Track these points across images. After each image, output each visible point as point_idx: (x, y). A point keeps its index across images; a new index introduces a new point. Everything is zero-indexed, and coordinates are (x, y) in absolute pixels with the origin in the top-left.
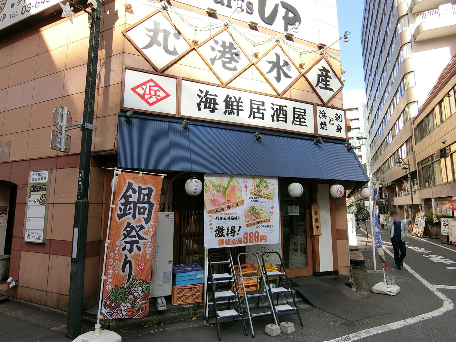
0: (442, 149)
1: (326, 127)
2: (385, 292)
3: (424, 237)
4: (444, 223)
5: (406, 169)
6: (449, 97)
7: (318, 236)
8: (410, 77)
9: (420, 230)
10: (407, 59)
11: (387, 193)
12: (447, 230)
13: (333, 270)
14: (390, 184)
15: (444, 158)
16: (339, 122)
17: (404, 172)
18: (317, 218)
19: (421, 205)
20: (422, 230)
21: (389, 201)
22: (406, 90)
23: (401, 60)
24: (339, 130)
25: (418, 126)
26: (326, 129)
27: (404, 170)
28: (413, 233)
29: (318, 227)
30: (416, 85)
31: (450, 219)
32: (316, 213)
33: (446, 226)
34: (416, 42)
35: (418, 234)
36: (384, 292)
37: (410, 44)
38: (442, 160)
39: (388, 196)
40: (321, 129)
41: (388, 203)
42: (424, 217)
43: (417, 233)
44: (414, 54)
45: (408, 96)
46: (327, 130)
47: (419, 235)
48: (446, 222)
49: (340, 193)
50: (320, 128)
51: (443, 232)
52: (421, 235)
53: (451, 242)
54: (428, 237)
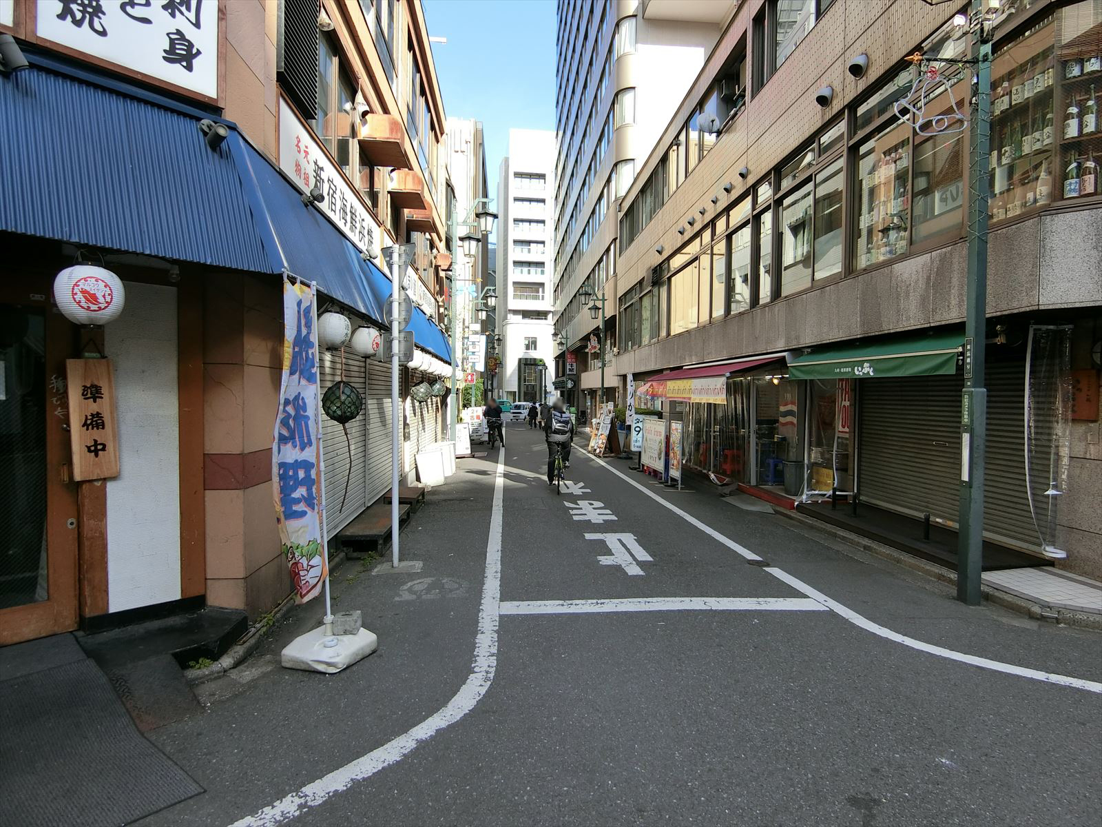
0: (657, 267)
1: (96, 20)
2: (310, 666)
3: (605, 455)
4: (637, 425)
5: (597, 310)
6: (678, 145)
7: (105, 480)
8: (627, 99)
9: (600, 442)
10: (625, 55)
11: (575, 364)
12: (640, 439)
13: (178, 596)
14: (579, 344)
15: (657, 288)
16: (181, 22)
17: (593, 317)
18: (98, 414)
19: (618, 387)
20: (604, 441)
21: (577, 380)
22: (617, 129)
23: (615, 56)
24: (180, 51)
25: (626, 214)
26: (98, 27)
27: (593, 311)
28: (590, 448)
29: (100, 447)
30: (634, 122)
31: (648, 417)
32: (93, 393)
33: (639, 432)
34: (646, 19)
35: (595, 450)
36: (308, 664)
37: (634, 20)
38: (656, 290)
39: (575, 370)
40: (62, 17)
41: (575, 384)
42: (610, 413)
43: (595, 448)
44: (640, 46)
45: (619, 146)
46: (103, 33)
47: (598, 451)
48: (640, 425)
49: (83, 300)
50: (59, 11)
51: (633, 444)
52: (600, 452)
53: (643, 465)
54: (613, 455)
